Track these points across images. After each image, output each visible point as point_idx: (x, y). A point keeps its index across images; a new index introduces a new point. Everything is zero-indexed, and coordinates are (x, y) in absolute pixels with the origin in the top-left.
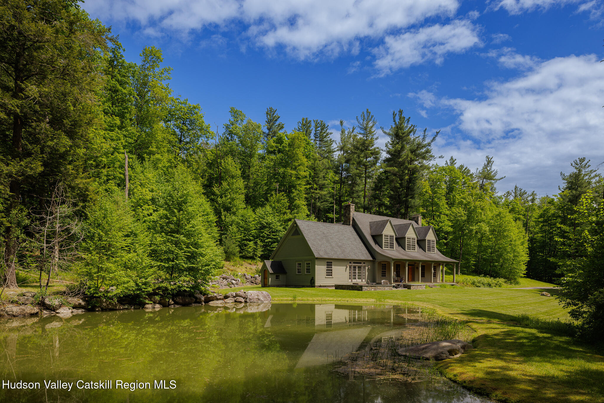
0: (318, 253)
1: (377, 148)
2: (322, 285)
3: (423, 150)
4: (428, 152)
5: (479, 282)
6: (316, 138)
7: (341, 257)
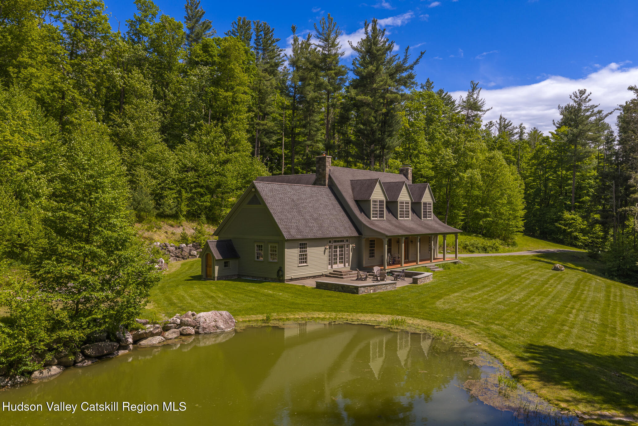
0: (289, 232)
1: (343, 67)
2: (293, 277)
3: (405, 74)
4: (410, 77)
5: (472, 245)
6: (257, 45)
7: (319, 235)
